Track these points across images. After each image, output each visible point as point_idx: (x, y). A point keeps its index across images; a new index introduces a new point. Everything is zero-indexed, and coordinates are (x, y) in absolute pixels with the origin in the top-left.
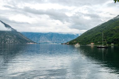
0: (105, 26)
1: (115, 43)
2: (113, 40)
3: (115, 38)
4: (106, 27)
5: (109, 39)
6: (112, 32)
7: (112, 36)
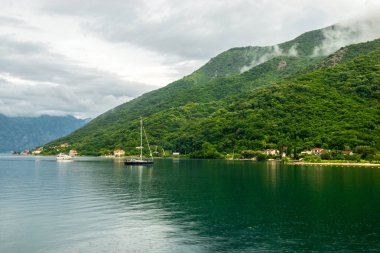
0: (159, 100)
1: (182, 152)
2: (178, 141)
3: (185, 134)
4: (163, 102)
5: (169, 140)
6: (177, 119)
7: (176, 131)
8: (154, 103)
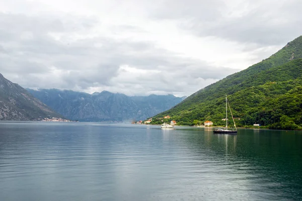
1: (262, 123)
2: (258, 114)
3: (264, 109)
4: (244, 82)
5: (250, 113)
6: (257, 95)
7: (256, 106)
8: (236, 83)
